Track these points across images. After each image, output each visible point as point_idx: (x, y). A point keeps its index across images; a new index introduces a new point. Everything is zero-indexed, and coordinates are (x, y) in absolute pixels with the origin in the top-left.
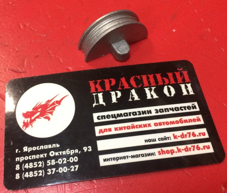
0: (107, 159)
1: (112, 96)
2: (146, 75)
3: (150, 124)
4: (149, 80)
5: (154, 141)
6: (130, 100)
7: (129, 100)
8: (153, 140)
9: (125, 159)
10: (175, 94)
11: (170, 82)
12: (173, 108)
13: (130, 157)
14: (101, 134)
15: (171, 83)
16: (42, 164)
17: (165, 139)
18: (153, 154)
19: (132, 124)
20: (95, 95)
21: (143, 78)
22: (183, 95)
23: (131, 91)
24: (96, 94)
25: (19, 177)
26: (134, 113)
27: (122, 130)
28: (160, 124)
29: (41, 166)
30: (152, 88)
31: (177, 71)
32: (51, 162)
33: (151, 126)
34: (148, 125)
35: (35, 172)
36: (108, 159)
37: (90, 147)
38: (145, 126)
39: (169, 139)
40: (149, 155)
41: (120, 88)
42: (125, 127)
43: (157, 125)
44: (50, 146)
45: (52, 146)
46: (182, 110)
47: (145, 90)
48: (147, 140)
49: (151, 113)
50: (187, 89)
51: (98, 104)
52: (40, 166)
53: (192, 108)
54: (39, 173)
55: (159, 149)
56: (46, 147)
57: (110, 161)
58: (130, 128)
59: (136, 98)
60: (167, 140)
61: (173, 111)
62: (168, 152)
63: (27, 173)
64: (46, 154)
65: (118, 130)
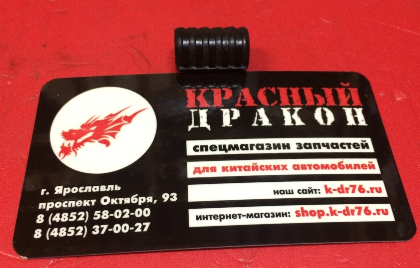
0: (203, 216)
1: (223, 115)
2: (286, 89)
3: (286, 166)
4: (290, 96)
5: (290, 193)
6: (255, 124)
7: (253, 125)
8: (288, 192)
9: (236, 218)
10: (333, 122)
11: (326, 101)
12: (328, 144)
13: (244, 216)
14: (197, 175)
15: (327, 105)
16: (85, 217)
17: (310, 191)
18: (285, 215)
19: (253, 164)
20: (194, 112)
21: (280, 91)
22: (348, 124)
23: (258, 110)
24: (196, 110)
25: (40, 235)
26: (260, 147)
27: (236, 170)
28: (304, 167)
29: (83, 219)
30: (294, 109)
31: (341, 87)
32: (101, 214)
33: (287, 169)
34: (281, 167)
35: (71, 229)
36: (205, 216)
37: (174, 195)
38: (276, 167)
39: (316, 193)
40: (278, 215)
41: (238, 105)
42: (240, 168)
43: (298, 169)
44: (103, 188)
45: (107, 188)
46: (345, 148)
47: (282, 110)
48: (277, 191)
49: (289, 148)
50: (355, 116)
51: (197, 127)
52: (81, 219)
53: (361, 147)
54: (76, 231)
55: (298, 208)
56: (96, 189)
57: (207, 219)
58: (249, 170)
59: (266, 122)
60: (313, 193)
61: (328, 148)
62: (313, 213)
63: (56, 230)
64: (95, 200)
65: (227, 171)
